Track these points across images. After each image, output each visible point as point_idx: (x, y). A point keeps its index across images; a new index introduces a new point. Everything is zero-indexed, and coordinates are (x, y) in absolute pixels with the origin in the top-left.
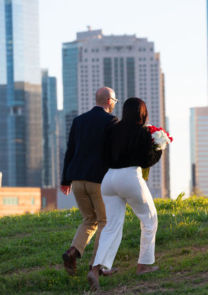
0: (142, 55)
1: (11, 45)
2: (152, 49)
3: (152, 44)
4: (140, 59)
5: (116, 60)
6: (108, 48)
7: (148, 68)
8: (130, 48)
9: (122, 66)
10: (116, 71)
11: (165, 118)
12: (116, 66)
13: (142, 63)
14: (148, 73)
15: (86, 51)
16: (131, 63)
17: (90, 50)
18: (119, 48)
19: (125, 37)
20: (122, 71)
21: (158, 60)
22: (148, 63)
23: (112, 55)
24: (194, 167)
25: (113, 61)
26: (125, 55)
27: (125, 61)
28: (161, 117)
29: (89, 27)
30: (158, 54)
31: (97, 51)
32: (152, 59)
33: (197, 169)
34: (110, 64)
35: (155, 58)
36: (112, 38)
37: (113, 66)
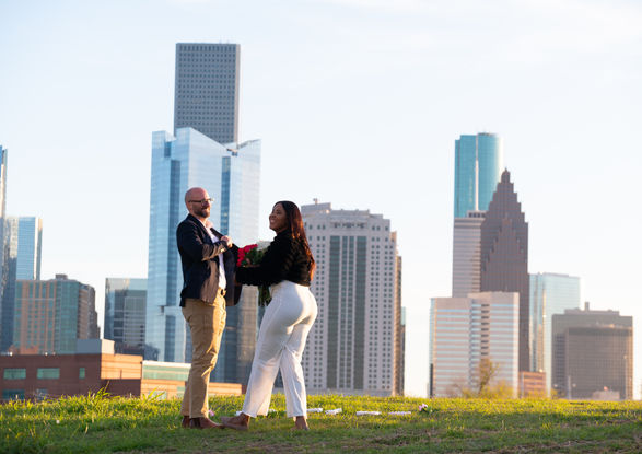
0: (376, 234)
1: (227, 218)
2: (387, 229)
3: (388, 221)
4: (373, 239)
5: (345, 238)
6: (336, 225)
7: (382, 250)
8: (362, 226)
9: (351, 246)
10: (345, 252)
11: (399, 308)
12: (345, 246)
13: (375, 243)
14: (382, 255)
15: (311, 227)
16: (362, 242)
17: (315, 227)
18: (349, 226)
19: (356, 213)
20: (352, 252)
21: (393, 241)
22: (382, 244)
23: (341, 233)
24: (432, 367)
25: (341, 239)
26: (356, 233)
27: (355, 240)
28: (395, 307)
29: (315, 200)
30: (394, 234)
31: (324, 227)
32: (387, 240)
33: (435, 371)
34: (338, 243)
35: (390, 239)
36: (342, 213)
37: (341, 246)
